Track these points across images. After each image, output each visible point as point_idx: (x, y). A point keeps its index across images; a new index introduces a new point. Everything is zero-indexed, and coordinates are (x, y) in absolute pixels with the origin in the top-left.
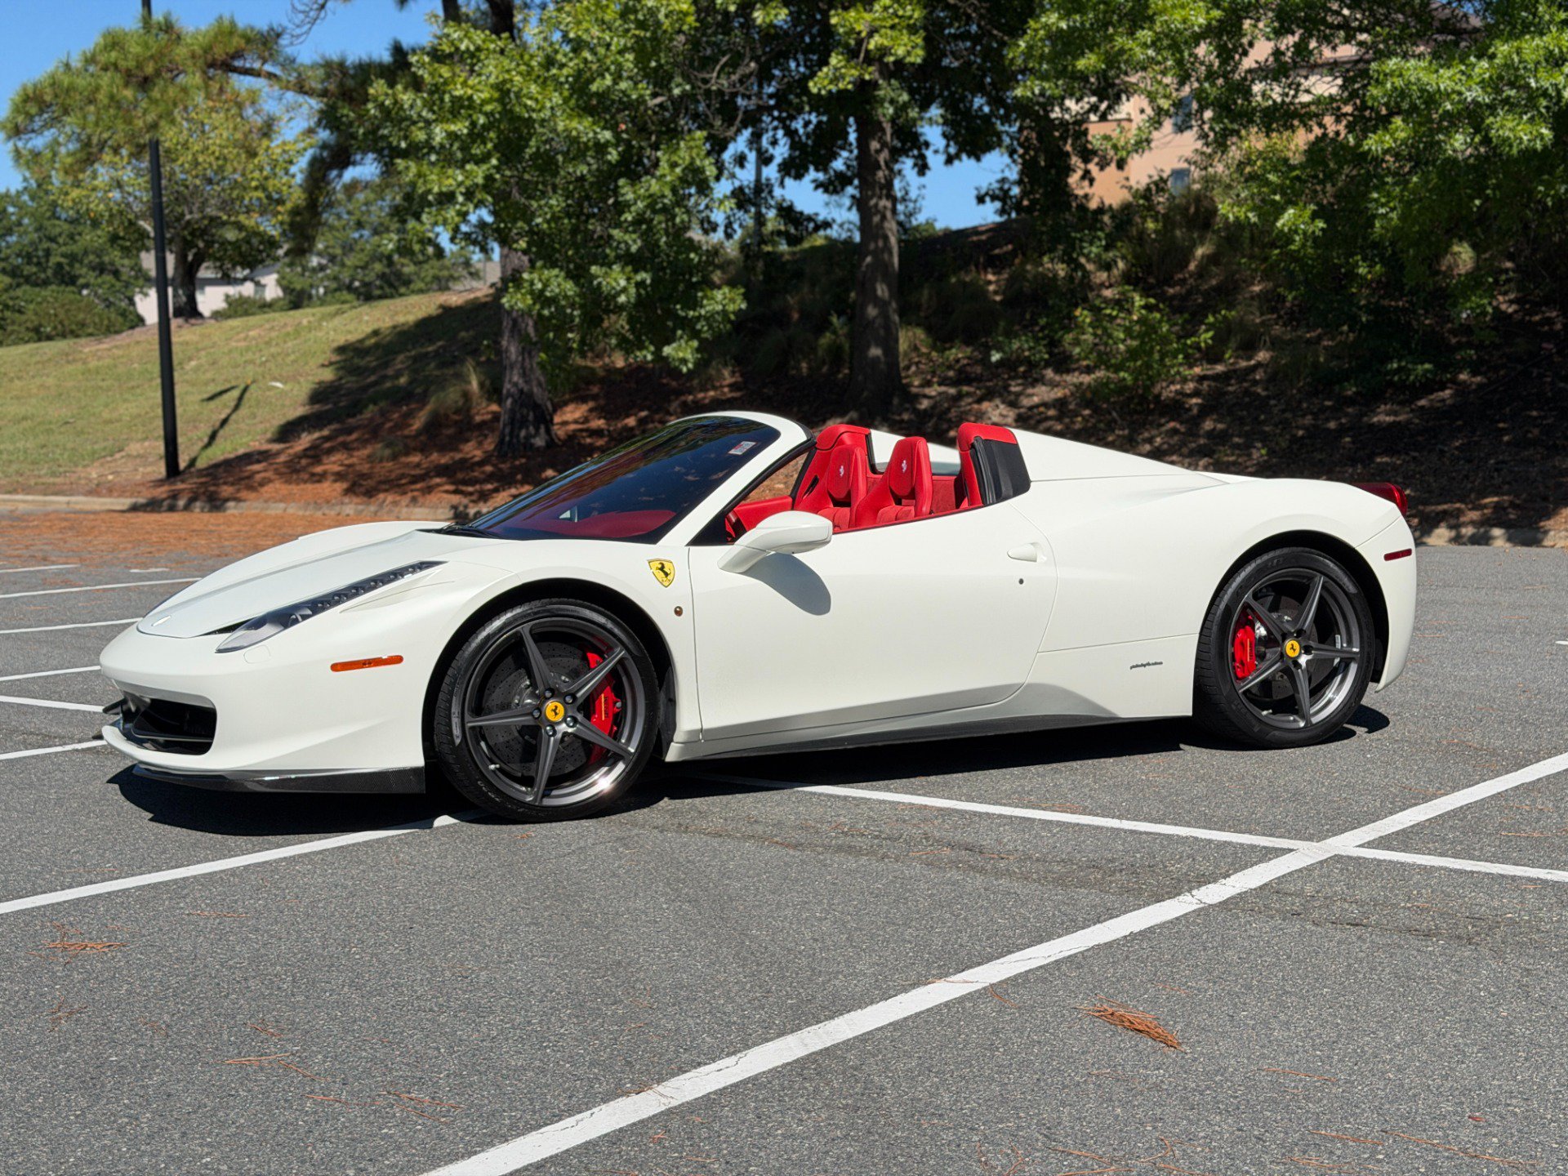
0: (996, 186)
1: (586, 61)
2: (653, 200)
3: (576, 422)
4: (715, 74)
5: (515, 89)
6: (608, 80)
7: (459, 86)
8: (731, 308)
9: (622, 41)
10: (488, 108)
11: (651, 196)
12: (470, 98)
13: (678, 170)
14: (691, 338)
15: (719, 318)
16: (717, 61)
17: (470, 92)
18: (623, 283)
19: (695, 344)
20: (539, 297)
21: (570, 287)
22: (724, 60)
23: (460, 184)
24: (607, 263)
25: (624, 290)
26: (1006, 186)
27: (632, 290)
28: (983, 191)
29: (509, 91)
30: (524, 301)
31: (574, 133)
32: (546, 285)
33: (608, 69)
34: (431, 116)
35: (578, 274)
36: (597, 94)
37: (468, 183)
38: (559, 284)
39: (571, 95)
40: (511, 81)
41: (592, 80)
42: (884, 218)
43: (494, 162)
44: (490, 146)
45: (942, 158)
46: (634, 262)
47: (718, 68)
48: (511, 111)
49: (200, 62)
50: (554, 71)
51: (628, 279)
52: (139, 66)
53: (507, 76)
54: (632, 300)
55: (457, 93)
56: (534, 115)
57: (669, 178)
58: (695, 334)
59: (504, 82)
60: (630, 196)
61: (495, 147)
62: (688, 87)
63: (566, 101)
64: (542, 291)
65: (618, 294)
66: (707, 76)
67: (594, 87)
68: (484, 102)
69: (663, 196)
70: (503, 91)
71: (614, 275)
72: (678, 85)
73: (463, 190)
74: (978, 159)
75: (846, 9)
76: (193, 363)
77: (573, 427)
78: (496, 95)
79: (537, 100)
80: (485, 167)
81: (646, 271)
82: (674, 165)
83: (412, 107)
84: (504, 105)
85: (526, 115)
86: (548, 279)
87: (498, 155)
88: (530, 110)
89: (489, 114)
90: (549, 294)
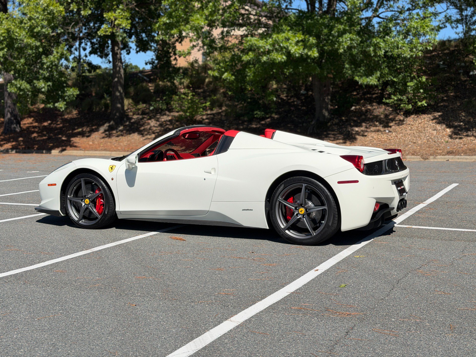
0: (150, 60)
1: (33, 23)
2: (52, 62)
3: (28, 124)
4: (70, 28)
5: (12, 30)
6: (39, 28)
8: (75, 94)
9: (43, 17)
10: (4, 35)
11: (51, 61)
13: (59, 54)
14: (64, 101)
15: (72, 96)
16: (71, 24)
18: (43, 85)
19: (65, 103)
20: (19, 89)
21: (28, 86)
22: (73, 23)
24: (38, 79)
25: (44, 87)
26: (153, 61)
27: (46, 88)
28: (147, 61)
29: (10, 31)
30: (14, 90)
31: (29, 43)
32: (21, 86)
33: (39, 25)
35: (30, 82)
36: (36, 32)
38: (25, 85)
39: (28, 32)
40: (11, 28)
41: (35, 28)
42: (120, 68)
43: (5, 50)
44: (4, 46)
45: (135, 51)
46: (46, 79)
47: (71, 26)
48: (11, 36)
50: (23, 25)
51: (45, 84)
53: (10, 27)
54: (46, 90)
56: (18, 38)
57: (56, 56)
58: (65, 100)
59: (9, 28)
60: (45, 61)
61: (6, 46)
62: (62, 31)
63: (27, 33)
65: (42, 88)
66: (68, 28)
67: (35, 30)
69: (55, 61)
70: (8, 31)
71: (41, 83)
72: (60, 30)
74: (145, 53)
75: (108, 12)
77: (27, 125)
78: (6, 31)
79: (18, 34)
80: (3, 51)
81: (50, 82)
82: (57, 53)
84: (9, 34)
85: (15, 38)
86: (22, 84)
87: (7, 48)
88: (16, 36)
89: (4, 37)
90: (22, 88)
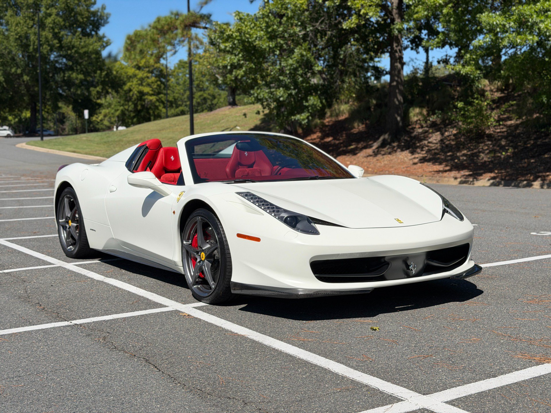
2: (291, 66)
4: (318, 24)
7: (228, 31)
11: (290, 64)
12: (232, 35)
15: (313, 106)
16: (319, 19)
17: (231, 33)
18: (282, 94)
19: (308, 114)
22: (322, 19)
23: (229, 63)
24: (278, 87)
25: (282, 96)
27: (286, 96)
34: (221, 41)
37: (231, 62)
42: (399, 70)
43: (240, 55)
44: (239, 50)
46: (287, 87)
47: (320, 21)
48: (243, 39)
49: (183, 26)
51: (284, 93)
52: (163, 27)
53: (240, 28)
54: (285, 99)
55: (227, 33)
56: (250, 40)
57: (295, 59)
58: (308, 111)
62: (312, 28)
64: (257, 97)
66: (314, 24)
68: (236, 36)
71: (280, 91)
72: (309, 28)
73: (229, 64)
76: (223, 121)
80: (237, 57)
81: (293, 90)
83: (215, 38)
85: (247, 40)
86: (260, 93)
87: (242, 53)
88: (248, 38)
89: (238, 40)
90: (259, 98)
